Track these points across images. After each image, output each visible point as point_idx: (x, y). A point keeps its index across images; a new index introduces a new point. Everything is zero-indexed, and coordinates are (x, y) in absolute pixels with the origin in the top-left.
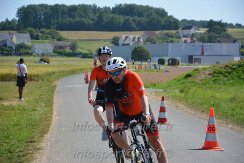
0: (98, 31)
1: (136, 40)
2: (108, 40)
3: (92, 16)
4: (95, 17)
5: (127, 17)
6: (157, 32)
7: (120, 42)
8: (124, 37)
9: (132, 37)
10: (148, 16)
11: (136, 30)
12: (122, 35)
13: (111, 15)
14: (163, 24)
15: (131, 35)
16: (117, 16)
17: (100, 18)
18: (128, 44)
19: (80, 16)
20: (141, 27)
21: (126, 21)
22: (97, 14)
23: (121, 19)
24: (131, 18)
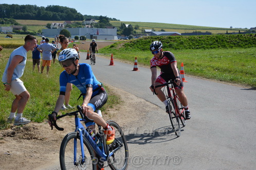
0: (38, 20)
1: (60, 26)
2: (44, 25)
3: (34, 11)
4: (36, 12)
5: (55, 13)
6: (72, 22)
7: (52, 27)
8: (53, 24)
9: (58, 24)
10: (66, 13)
11: (60, 20)
12: (53, 23)
13: (45, 11)
14: (75, 17)
15: (58, 23)
16: (49, 12)
17: (39, 13)
18: (56, 28)
19: (27, 11)
20: (62, 19)
21: (54, 15)
22: (37, 11)
23: (51, 14)
24: (57, 14)
